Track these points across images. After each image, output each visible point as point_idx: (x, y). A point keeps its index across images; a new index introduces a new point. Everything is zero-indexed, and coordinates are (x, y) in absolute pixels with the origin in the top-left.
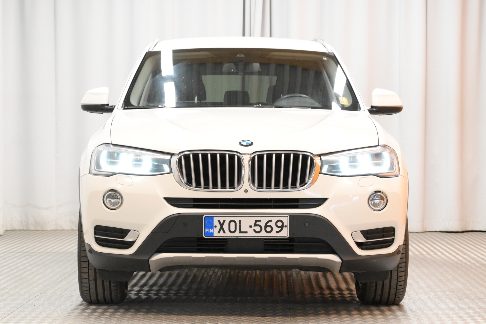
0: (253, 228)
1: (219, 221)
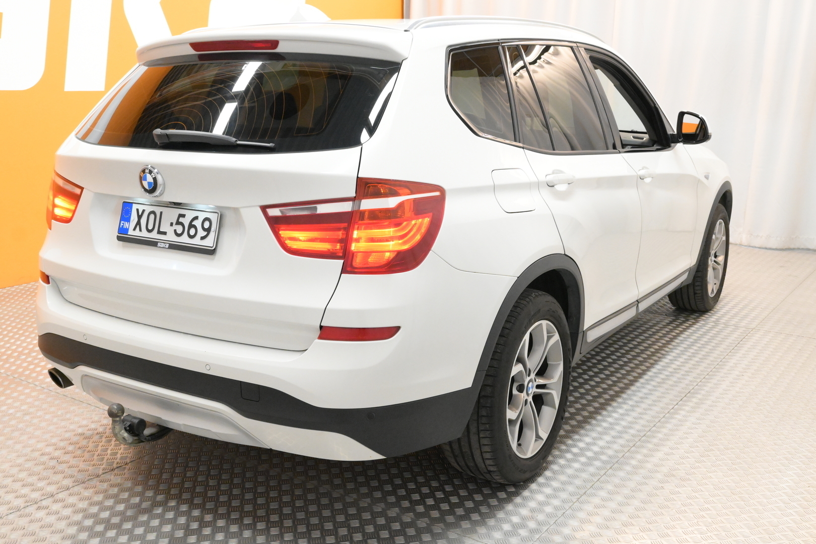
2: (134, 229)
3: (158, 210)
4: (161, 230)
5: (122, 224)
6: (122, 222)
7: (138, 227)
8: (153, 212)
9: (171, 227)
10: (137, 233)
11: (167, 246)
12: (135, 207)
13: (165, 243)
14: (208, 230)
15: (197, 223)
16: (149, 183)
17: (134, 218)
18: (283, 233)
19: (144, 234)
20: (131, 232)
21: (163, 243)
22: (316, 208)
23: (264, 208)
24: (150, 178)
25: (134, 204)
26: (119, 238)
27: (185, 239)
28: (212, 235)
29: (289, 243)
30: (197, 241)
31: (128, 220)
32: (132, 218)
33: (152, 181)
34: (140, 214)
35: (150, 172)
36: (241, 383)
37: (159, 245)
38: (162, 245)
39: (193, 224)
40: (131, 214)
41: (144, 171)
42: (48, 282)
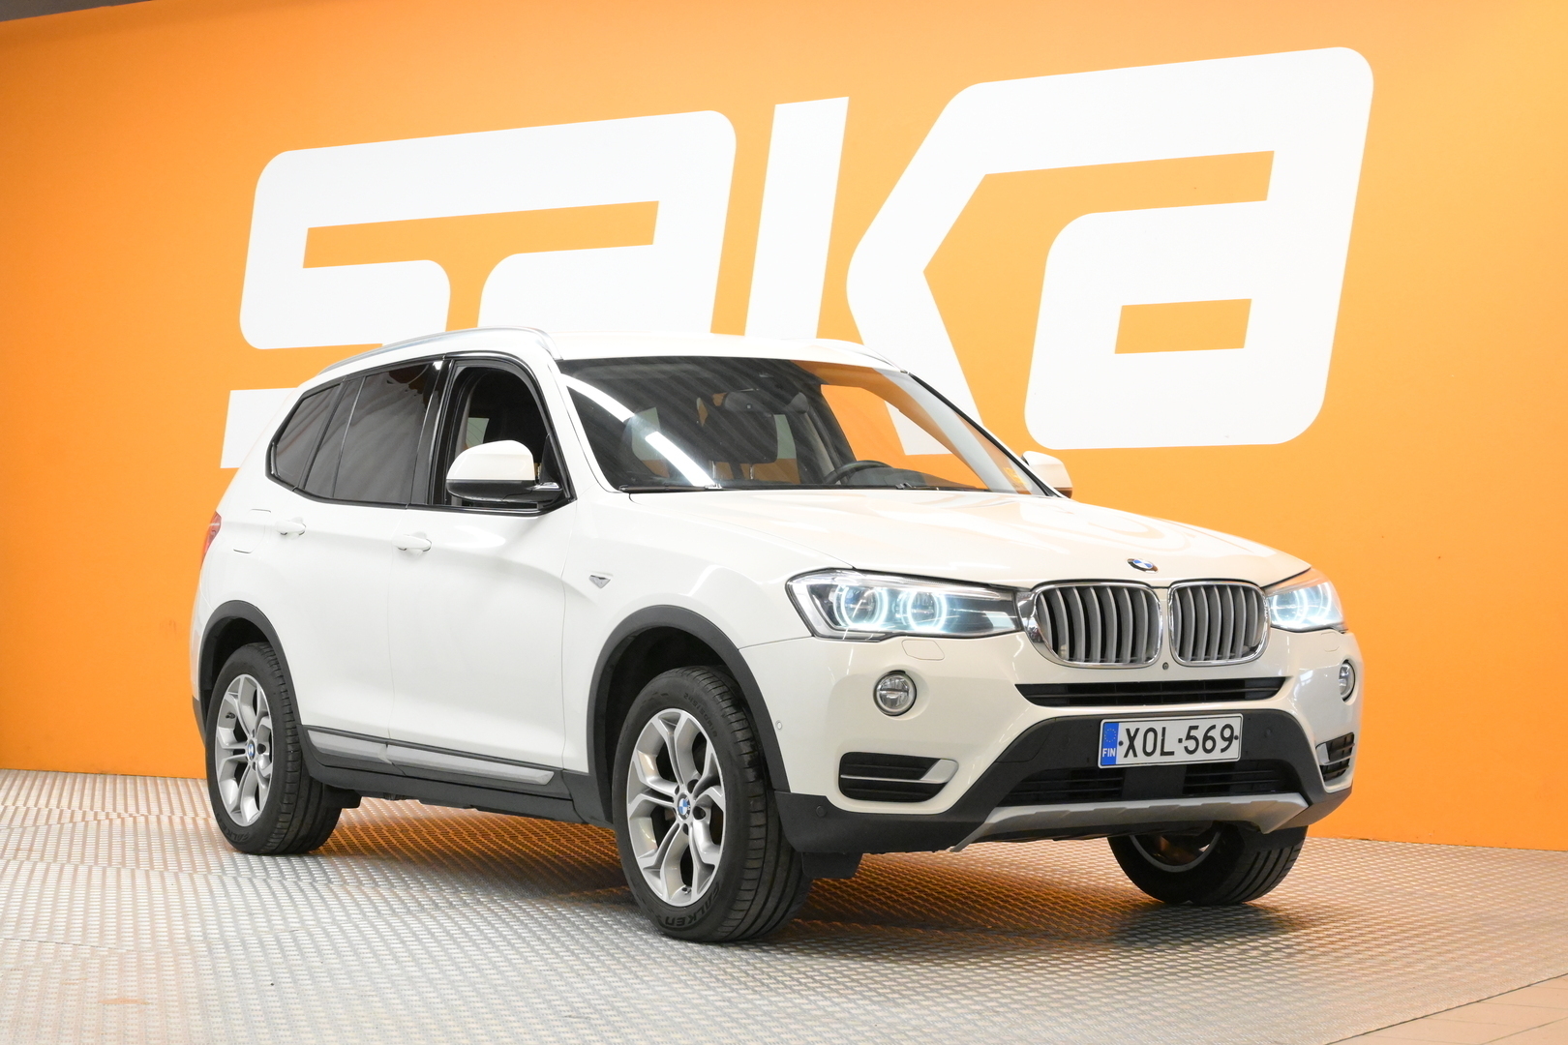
0: (1185, 743)
1: (1128, 731)
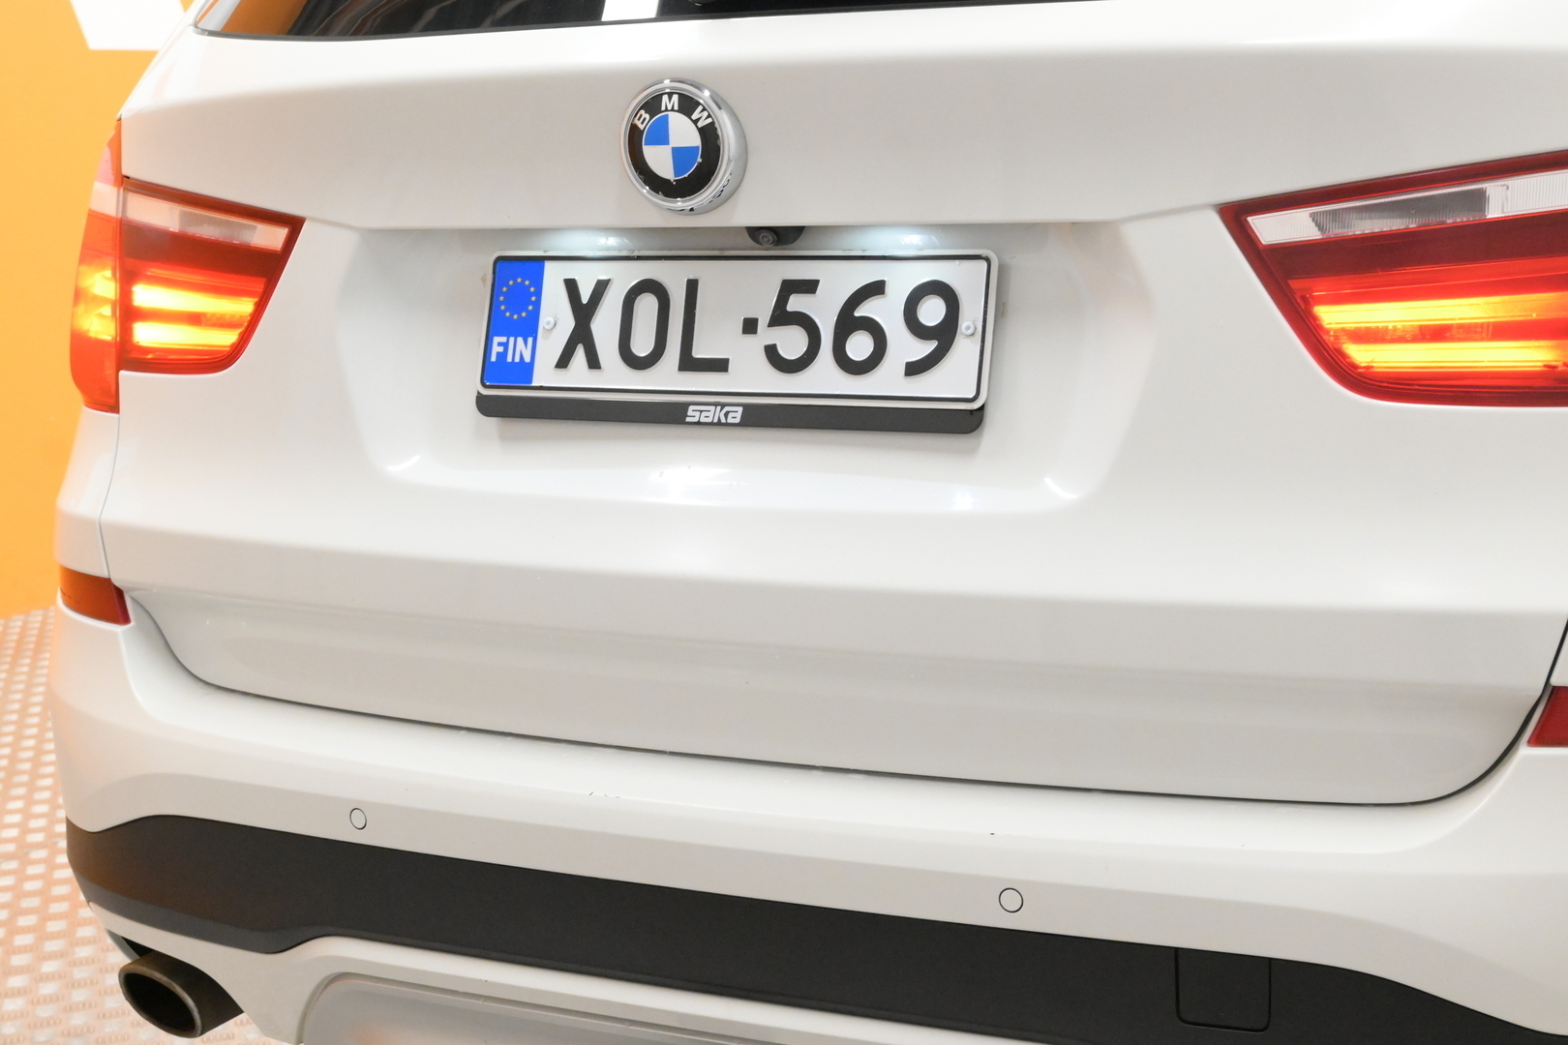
2: (563, 362)
3: (673, 277)
4: (698, 352)
5: (496, 349)
6: (497, 340)
7: (580, 353)
8: (648, 286)
9: (750, 338)
10: (579, 374)
11: (736, 415)
12: (554, 277)
13: (723, 405)
14: (945, 335)
15: (886, 311)
16: (679, 153)
17: (556, 316)
18: (1333, 316)
19: (615, 377)
20: (545, 375)
21: (716, 404)
22: (1479, 199)
23: (1236, 216)
24: (683, 132)
25: (548, 266)
26: (487, 406)
27: (824, 379)
28: (964, 351)
29: (1361, 355)
30: (888, 383)
31: (529, 328)
32: (545, 319)
33: (694, 140)
34: (585, 299)
35: (688, 105)
36: (1177, 957)
37: (693, 414)
38: (711, 414)
39: (857, 314)
40: (537, 304)
41: (652, 105)
42: (122, 617)
